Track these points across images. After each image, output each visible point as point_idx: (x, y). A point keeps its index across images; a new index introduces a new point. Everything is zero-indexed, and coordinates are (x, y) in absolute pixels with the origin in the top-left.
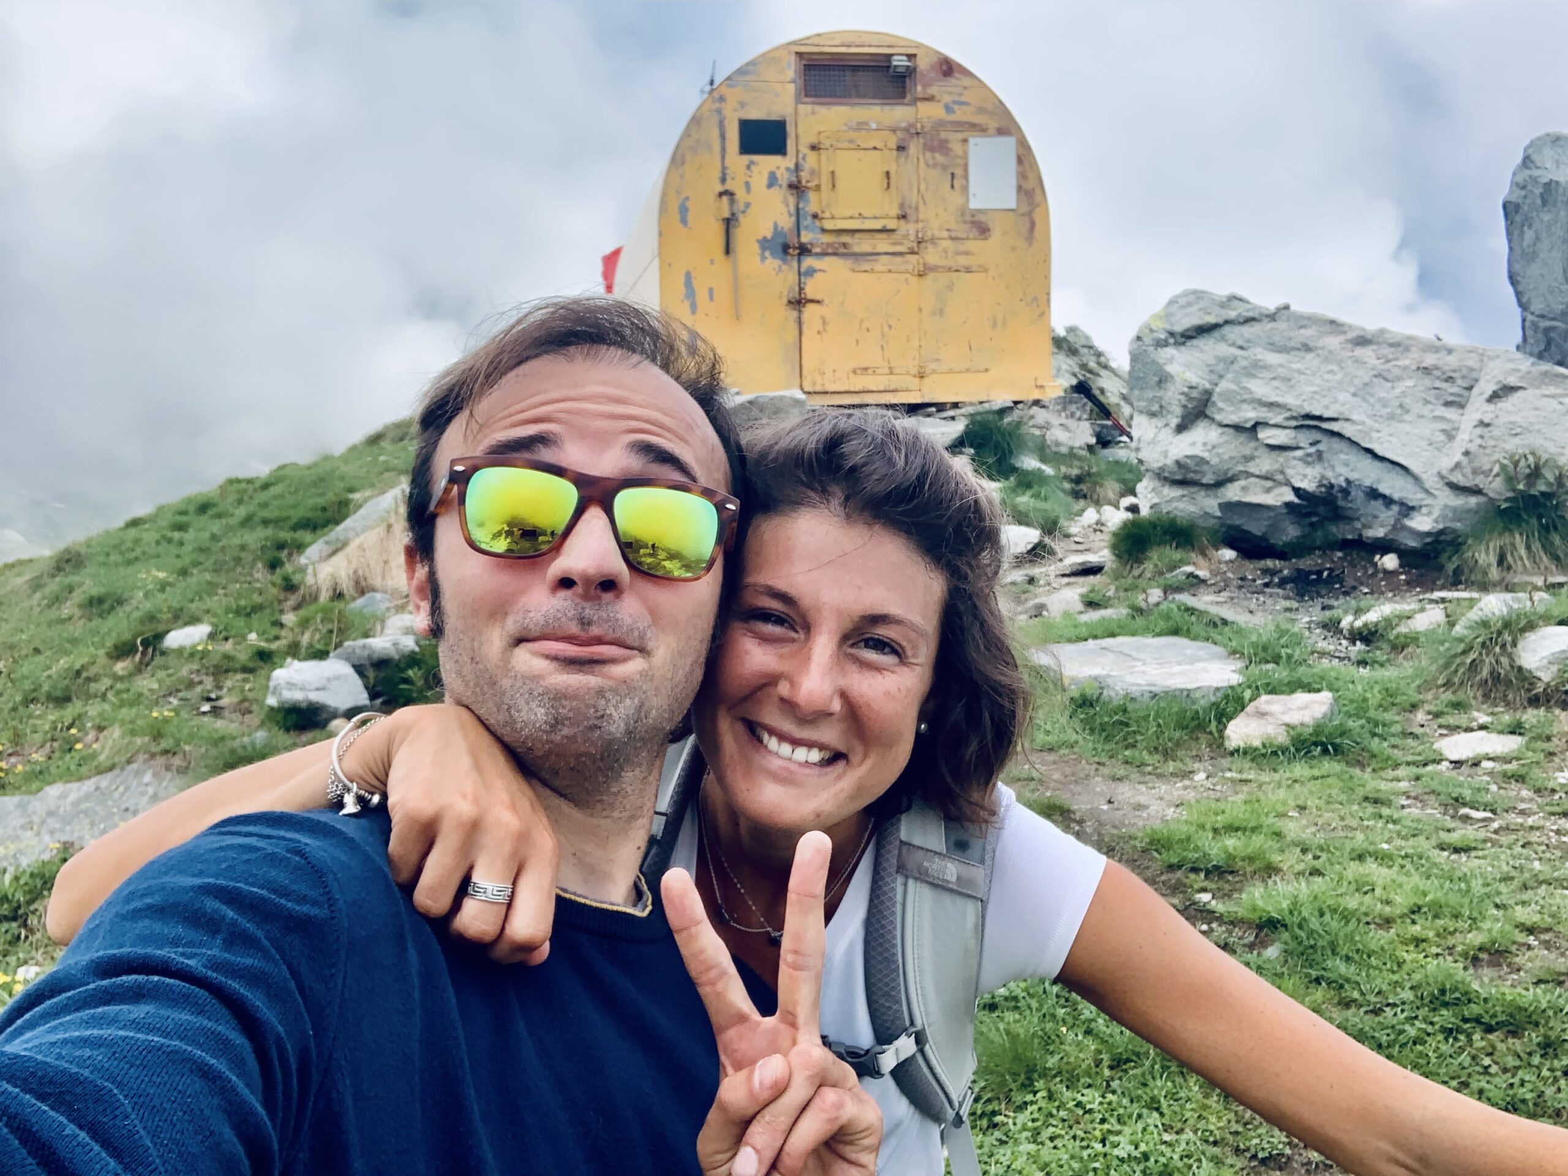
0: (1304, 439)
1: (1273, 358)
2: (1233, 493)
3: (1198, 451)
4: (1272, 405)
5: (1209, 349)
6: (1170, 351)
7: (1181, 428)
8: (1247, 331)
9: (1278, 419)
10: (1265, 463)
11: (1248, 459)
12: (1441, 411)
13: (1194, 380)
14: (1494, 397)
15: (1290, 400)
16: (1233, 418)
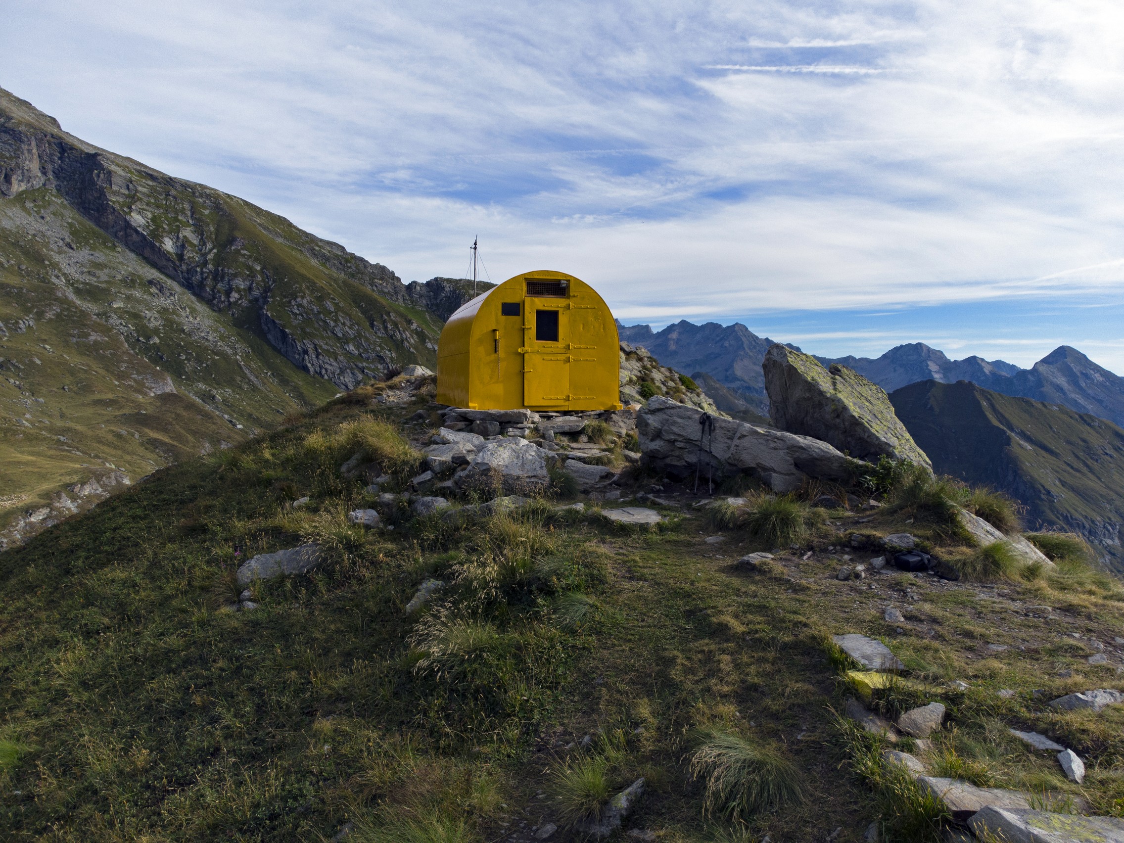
0: (688, 446)
1: (679, 420)
2: (668, 461)
3: (657, 447)
4: (679, 435)
5: (660, 416)
6: (649, 416)
7: (652, 440)
8: (672, 411)
9: (681, 439)
10: (677, 453)
11: (672, 451)
12: (726, 440)
13: (656, 425)
14: (740, 438)
15: (684, 434)
16: (667, 438)
